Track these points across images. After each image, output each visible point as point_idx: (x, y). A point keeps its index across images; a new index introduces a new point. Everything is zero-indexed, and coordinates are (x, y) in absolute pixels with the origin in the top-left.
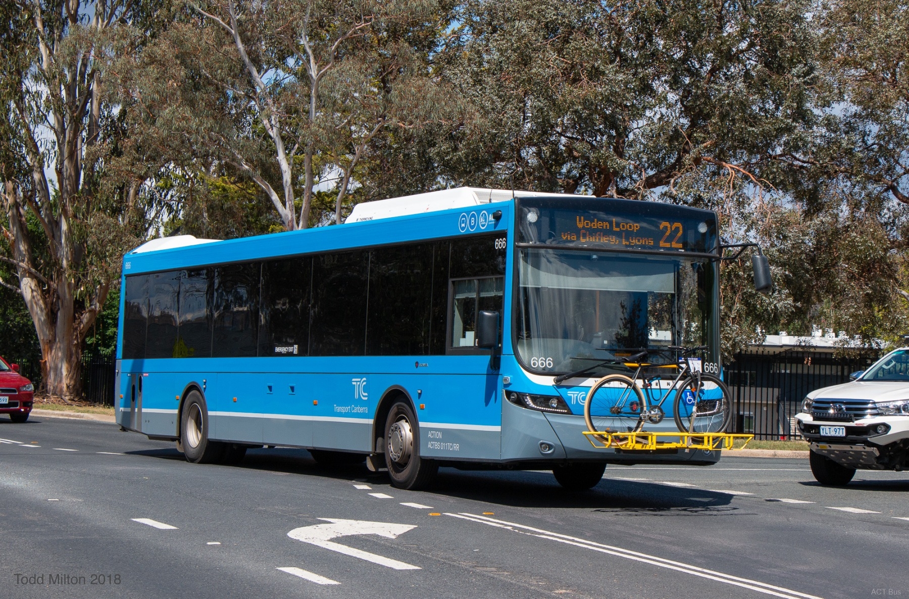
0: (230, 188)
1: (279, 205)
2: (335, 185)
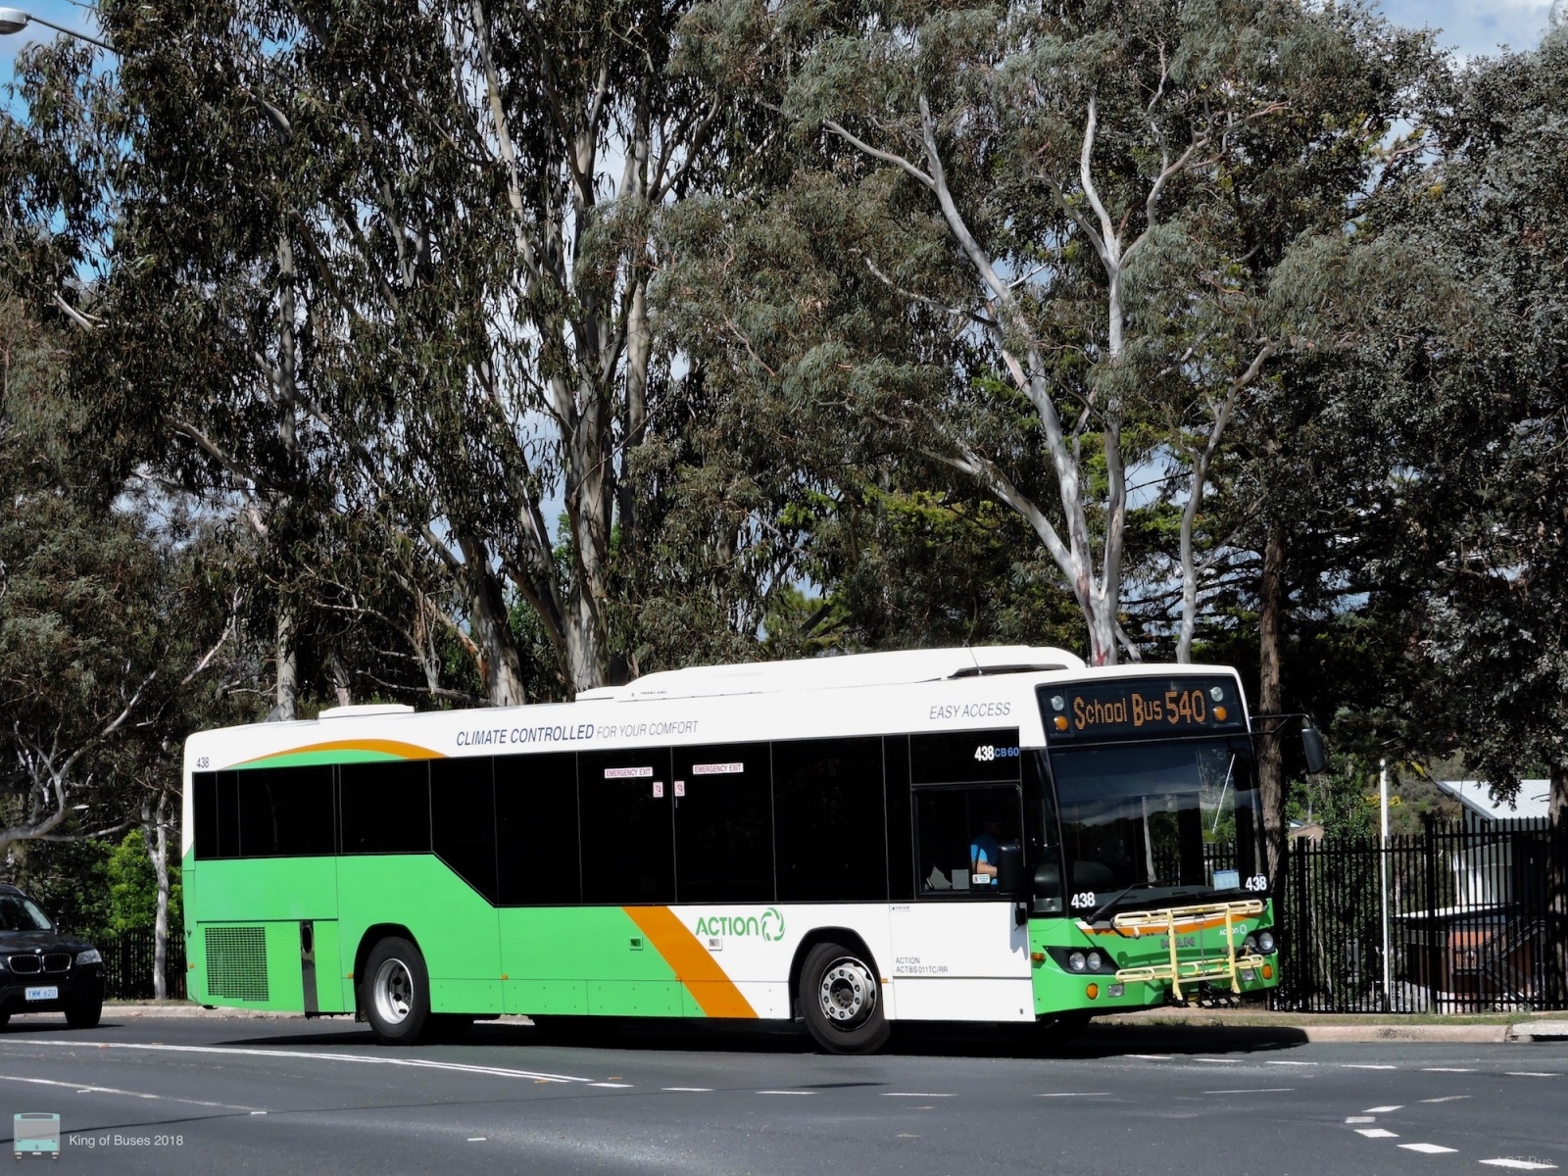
1: (1055, 545)
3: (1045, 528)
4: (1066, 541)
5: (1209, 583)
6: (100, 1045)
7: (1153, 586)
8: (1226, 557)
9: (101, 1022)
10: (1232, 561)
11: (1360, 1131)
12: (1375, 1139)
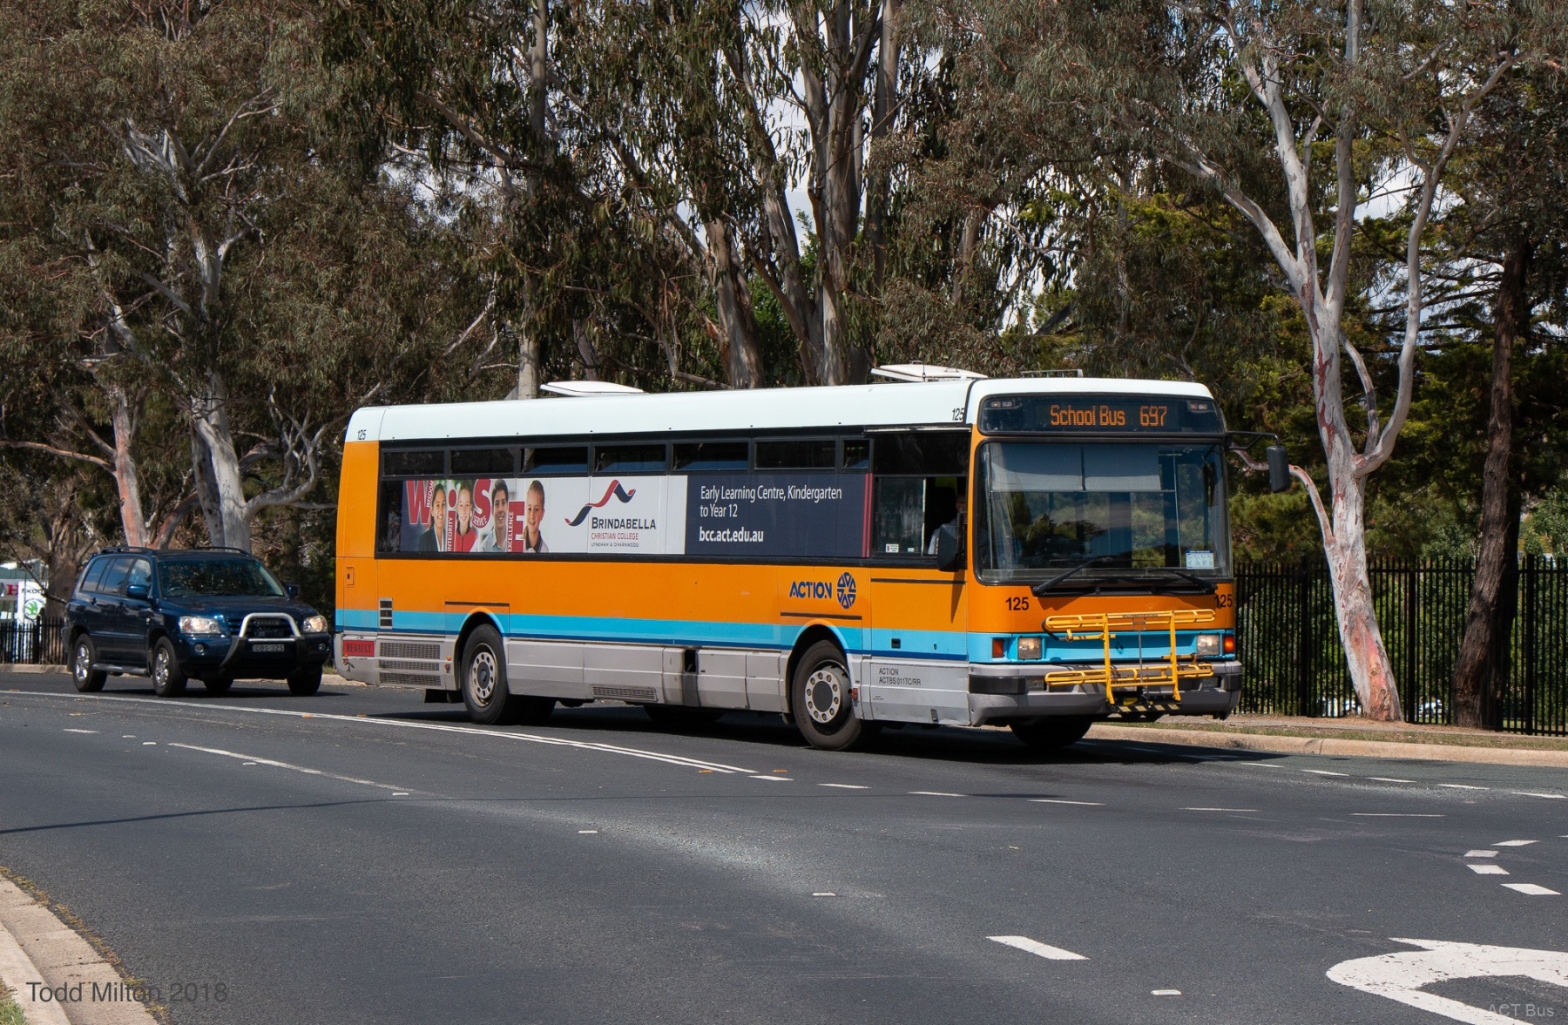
0: (1174, 218)
1: (1282, 252)
2: (1404, 202)
3: (1272, 235)
4: (1293, 248)
5: (1449, 295)
6: (304, 714)
7: (1393, 296)
8: (1470, 268)
9: (320, 689)
10: (1476, 273)
11: (1472, 867)
12: (1483, 875)
